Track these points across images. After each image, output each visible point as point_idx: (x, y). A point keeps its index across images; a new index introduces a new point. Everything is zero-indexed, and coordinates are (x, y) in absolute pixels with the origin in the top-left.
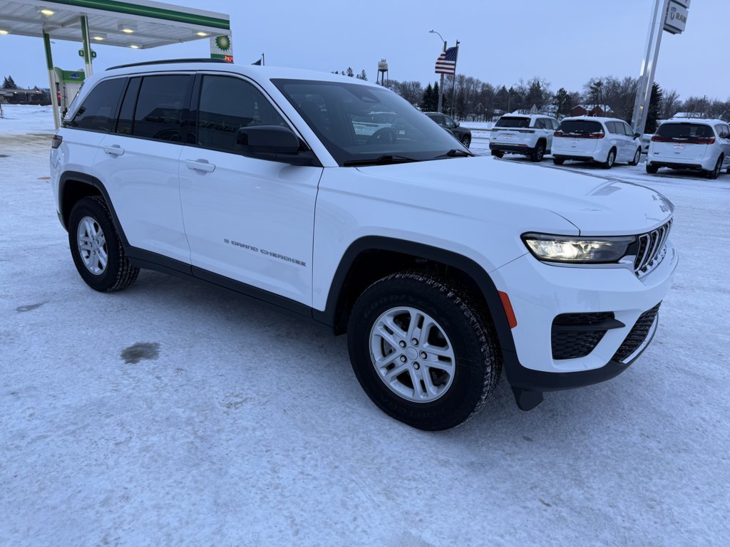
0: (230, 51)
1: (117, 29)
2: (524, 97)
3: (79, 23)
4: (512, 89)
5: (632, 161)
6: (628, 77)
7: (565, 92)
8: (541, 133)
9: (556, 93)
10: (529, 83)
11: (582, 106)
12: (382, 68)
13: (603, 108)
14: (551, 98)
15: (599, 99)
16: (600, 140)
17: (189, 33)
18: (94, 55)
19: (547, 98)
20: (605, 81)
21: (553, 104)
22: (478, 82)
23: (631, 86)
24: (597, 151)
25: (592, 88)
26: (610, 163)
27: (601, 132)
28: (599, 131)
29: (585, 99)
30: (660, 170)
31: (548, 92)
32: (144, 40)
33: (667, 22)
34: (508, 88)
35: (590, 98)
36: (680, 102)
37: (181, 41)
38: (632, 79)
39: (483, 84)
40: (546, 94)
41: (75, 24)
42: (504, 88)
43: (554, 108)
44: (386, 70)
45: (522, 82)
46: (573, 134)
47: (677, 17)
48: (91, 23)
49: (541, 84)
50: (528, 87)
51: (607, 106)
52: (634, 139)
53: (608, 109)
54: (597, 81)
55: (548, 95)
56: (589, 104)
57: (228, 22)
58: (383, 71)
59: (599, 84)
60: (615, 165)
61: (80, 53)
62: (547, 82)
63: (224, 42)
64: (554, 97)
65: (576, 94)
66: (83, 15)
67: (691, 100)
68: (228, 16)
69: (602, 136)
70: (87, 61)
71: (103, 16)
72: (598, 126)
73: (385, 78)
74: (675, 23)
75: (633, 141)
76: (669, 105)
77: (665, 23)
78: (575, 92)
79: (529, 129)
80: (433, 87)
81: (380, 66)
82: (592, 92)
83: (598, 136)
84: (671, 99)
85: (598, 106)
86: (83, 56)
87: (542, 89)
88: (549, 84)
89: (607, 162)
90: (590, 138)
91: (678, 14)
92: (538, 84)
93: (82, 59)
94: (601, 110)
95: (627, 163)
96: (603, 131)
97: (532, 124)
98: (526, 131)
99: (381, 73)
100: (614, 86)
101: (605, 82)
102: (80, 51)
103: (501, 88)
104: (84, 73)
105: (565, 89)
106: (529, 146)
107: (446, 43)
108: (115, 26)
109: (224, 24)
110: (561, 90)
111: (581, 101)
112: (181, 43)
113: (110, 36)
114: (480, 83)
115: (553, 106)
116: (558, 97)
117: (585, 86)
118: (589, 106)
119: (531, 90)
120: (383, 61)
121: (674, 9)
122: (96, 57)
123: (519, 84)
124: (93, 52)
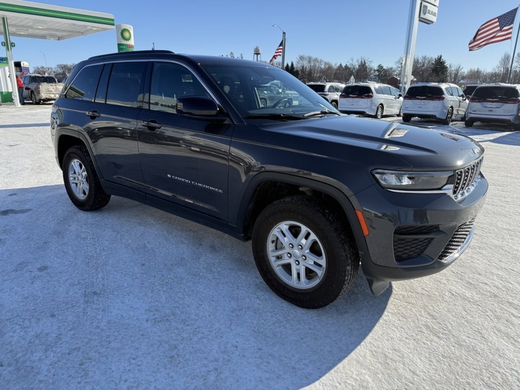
1: (33, 26)
2: (354, 70)
4: (346, 65)
7: (382, 67)
9: (376, 68)
10: (357, 61)
11: (395, 77)
12: (256, 52)
14: (373, 71)
19: (370, 71)
21: (375, 76)
22: (321, 61)
29: (398, 72)
32: (59, 34)
34: (344, 65)
35: (401, 70)
36: (464, 73)
38: (427, 57)
39: (325, 62)
40: (370, 68)
42: (340, 65)
44: (259, 54)
45: (352, 60)
46: (352, 96)
47: (429, 13)
49: (366, 62)
50: (357, 64)
57: (113, 20)
58: (258, 54)
61: (2, 44)
62: (370, 60)
63: (126, 34)
64: (375, 71)
66: (4, 17)
67: (471, 71)
70: (8, 49)
71: (18, 17)
73: (259, 59)
76: (456, 75)
78: (391, 67)
80: (290, 65)
84: (457, 71)
86: (5, 45)
87: (367, 65)
88: (371, 62)
92: (364, 62)
97: (326, 89)
99: (256, 56)
103: (338, 65)
105: (383, 65)
108: (31, 24)
110: (379, 66)
111: (396, 73)
113: (31, 31)
114: (323, 62)
116: (378, 71)
119: (360, 66)
120: (256, 48)
122: (14, 46)
123: (351, 62)
124: (12, 43)
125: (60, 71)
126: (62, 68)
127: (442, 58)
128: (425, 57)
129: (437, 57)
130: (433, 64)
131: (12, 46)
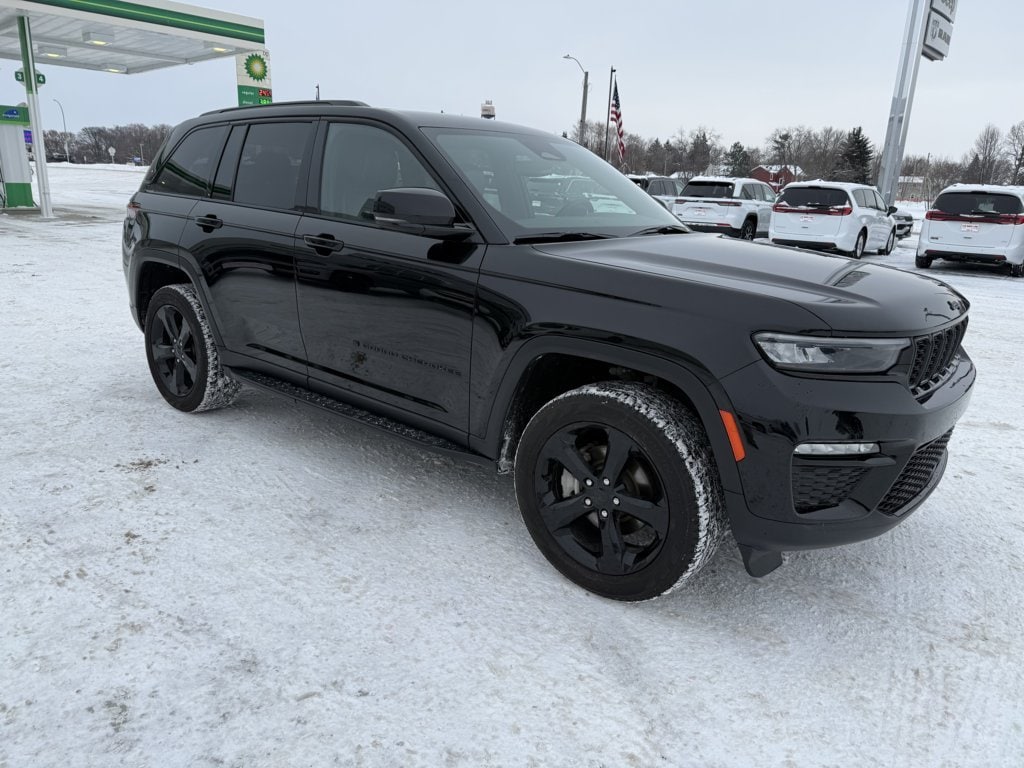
0: (267, 81)
1: (82, 40)
2: (684, 154)
3: (16, 29)
4: (668, 143)
5: (884, 248)
6: (828, 127)
7: (741, 148)
8: (749, 206)
9: (729, 149)
10: (691, 136)
11: (764, 167)
12: (486, 113)
13: (792, 170)
14: (722, 156)
15: (786, 158)
16: (846, 217)
17: (201, 50)
18: (41, 79)
19: (715, 156)
20: (795, 133)
21: (725, 164)
23: (833, 139)
24: (841, 235)
25: (777, 142)
26: (859, 252)
27: (847, 206)
28: (844, 204)
29: (767, 158)
30: (935, 263)
31: (718, 147)
32: (130, 59)
33: (927, 43)
34: (663, 142)
35: (775, 156)
37: (187, 61)
38: (834, 130)
39: (631, 136)
40: (716, 150)
41: (10, 30)
42: (657, 141)
43: (728, 170)
45: (682, 133)
46: (804, 208)
47: (940, 36)
48: (35, 28)
49: (707, 137)
50: (691, 140)
51: (798, 168)
52: (888, 215)
53: (799, 171)
54: (784, 133)
55: (718, 152)
56: (773, 164)
57: (261, 31)
58: (489, 116)
59: (786, 137)
60: (865, 254)
61: (17, 76)
62: (716, 134)
63: (257, 67)
64: (727, 155)
65: (756, 151)
66: (22, 15)
68: (262, 22)
69: (848, 211)
70: (29, 88)
71: (58, 17)
72: (842, 196)
74: (938, 44)
75: (886, 218)
77: (925, 44)
78: (754, 147)
79: (734, 200)
81: (484, 110)
82: (776, 148)
83: (843, 212)
85: (786, 167)
86: (22, 80)
87: (709, 143)
88: (719, 137)
89: (855, 252)
90: (830, 213)
91: (941, 30)
92: (704, 136)
93: (22, 87)
94: (791, 173)
95: (876, 251)
96: (850, 204)
97: (737, 193)
98: (729, 204)
100: (808, 140)
101: (794, 135)
102: (16, 73)
103: (654, 141)
104: (27, 109)
105: (742, 144)
106: (734, 226)
107: (587, 74)
108: (78, 35)
109: (256, 35)
110: (736, 145)
111: (762, 160)
112: (187, 65)
113: (73, 52)
115: (726, 167)
116: (733, 155)
117: (768, 140)
118: (774, 167)
119: (695, 144)
120: (488, 103)
121: (936, 22)
122: (44, 82)
123: (678, 136)
124: (39, 76)
125: (89, 141)
126: (94, 134)
127: (862, 133)
128: (831, 130)
129: (851, 131)
130: (843, 144)
131: (40, 82)
